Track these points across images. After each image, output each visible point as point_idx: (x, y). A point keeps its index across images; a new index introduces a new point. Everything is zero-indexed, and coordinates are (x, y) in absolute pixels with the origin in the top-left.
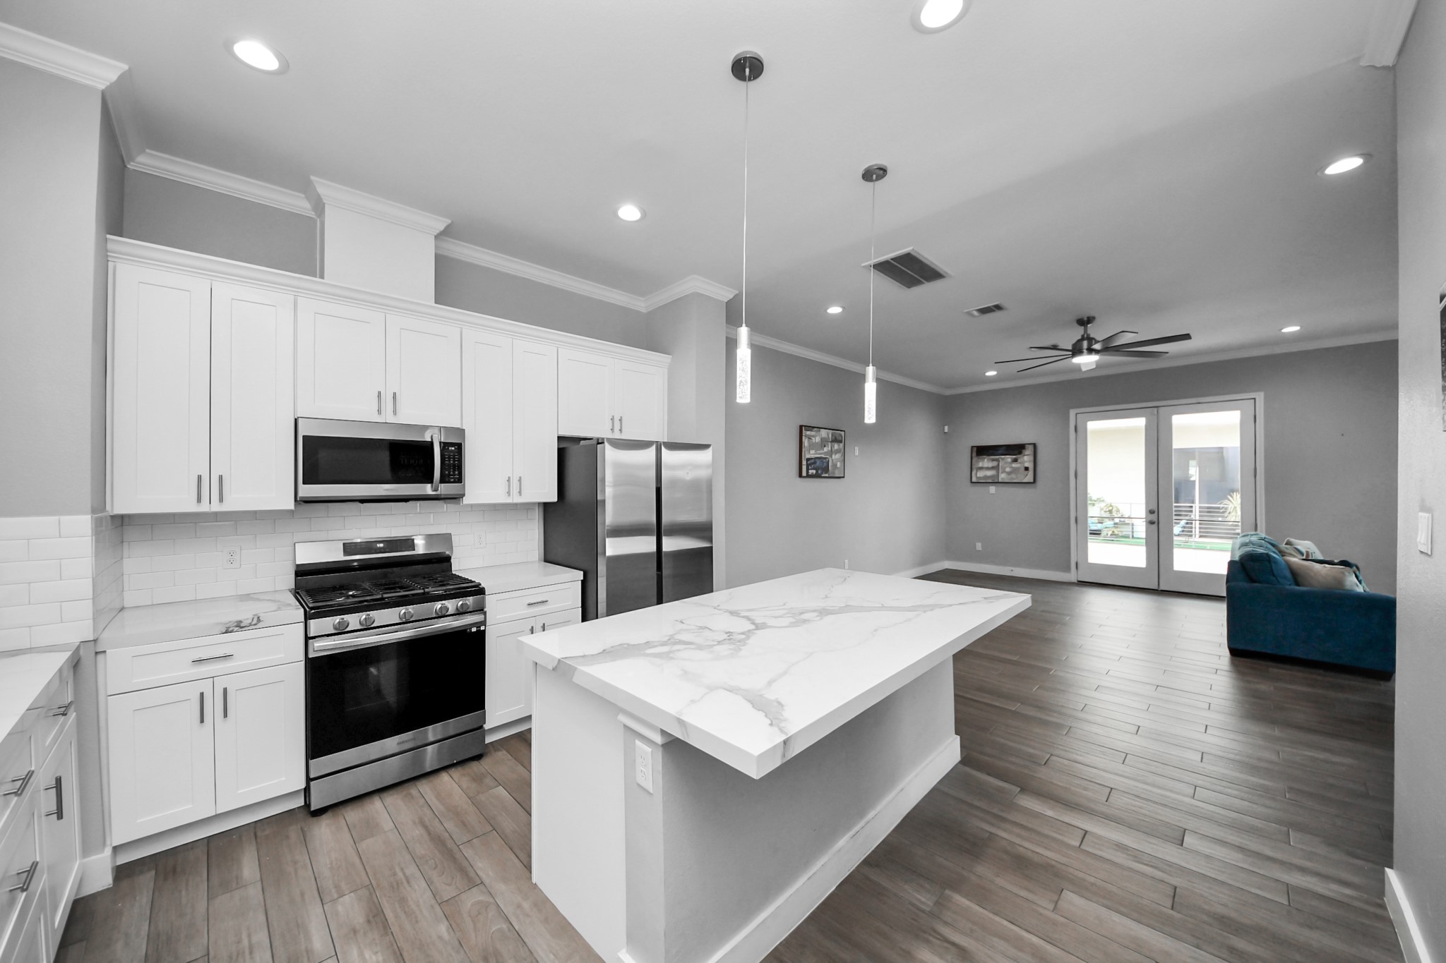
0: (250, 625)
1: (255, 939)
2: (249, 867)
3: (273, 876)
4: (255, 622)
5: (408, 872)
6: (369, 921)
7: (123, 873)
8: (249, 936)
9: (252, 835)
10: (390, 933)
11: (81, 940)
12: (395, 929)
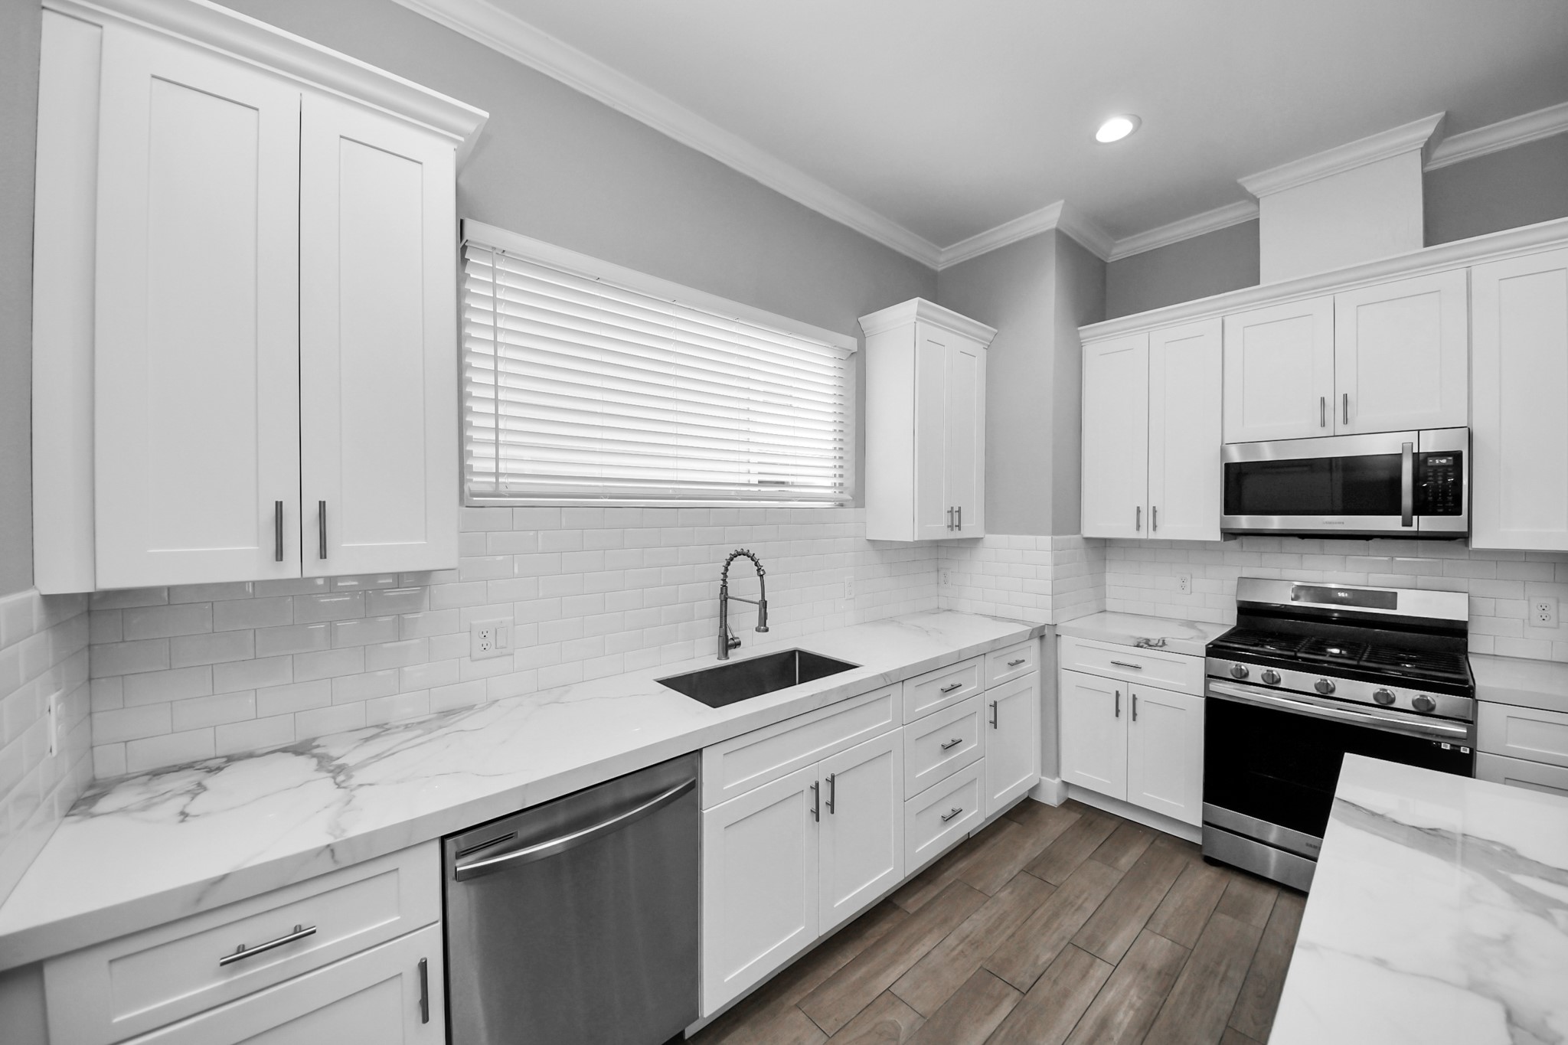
0: (1156, 645)
1: (1086, 905)
2: (1127, 860)
3: (1137, 878)
4: (1160, 644)
5: (1231, 974)
6: (1159, 973)
7: (1069, 804)
8: (1086, 899)
9: (1151, 841)
10: (1164, 998)
11: (1020, 823)
12: (1171, 1001)
